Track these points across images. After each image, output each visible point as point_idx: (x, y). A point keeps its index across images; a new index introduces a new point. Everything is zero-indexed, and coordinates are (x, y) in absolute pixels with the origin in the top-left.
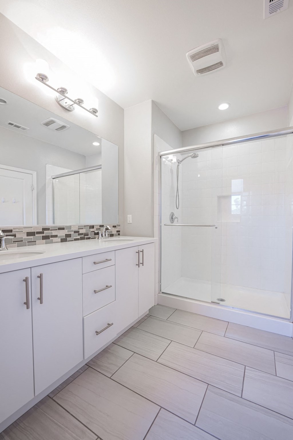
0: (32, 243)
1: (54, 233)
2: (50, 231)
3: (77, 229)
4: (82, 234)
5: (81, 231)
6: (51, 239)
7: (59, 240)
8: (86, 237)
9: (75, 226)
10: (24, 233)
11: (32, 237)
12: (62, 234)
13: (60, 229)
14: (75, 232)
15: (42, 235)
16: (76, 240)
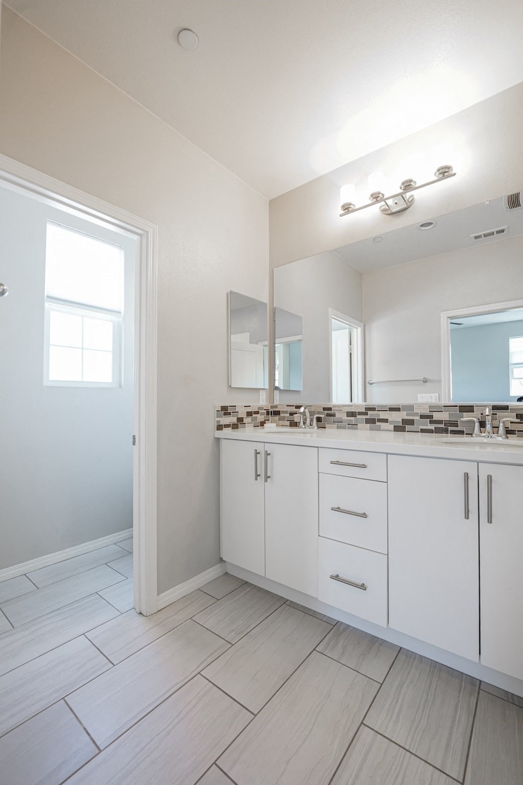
0: (353, 426)
1: (383, 415)
2: (375, 412)
3: (426, 412)
4: (440, 422)
5: (437, 416)
6: (378, 424)
7: (392, 427)
8: (450, 428)
9: (423, 406)
10: (344, 412)
11: (353, 418)
12: (397, 417)
13: (392, 409)
14: (422, 417)
15: (365, 417)
16: (423, 431)
